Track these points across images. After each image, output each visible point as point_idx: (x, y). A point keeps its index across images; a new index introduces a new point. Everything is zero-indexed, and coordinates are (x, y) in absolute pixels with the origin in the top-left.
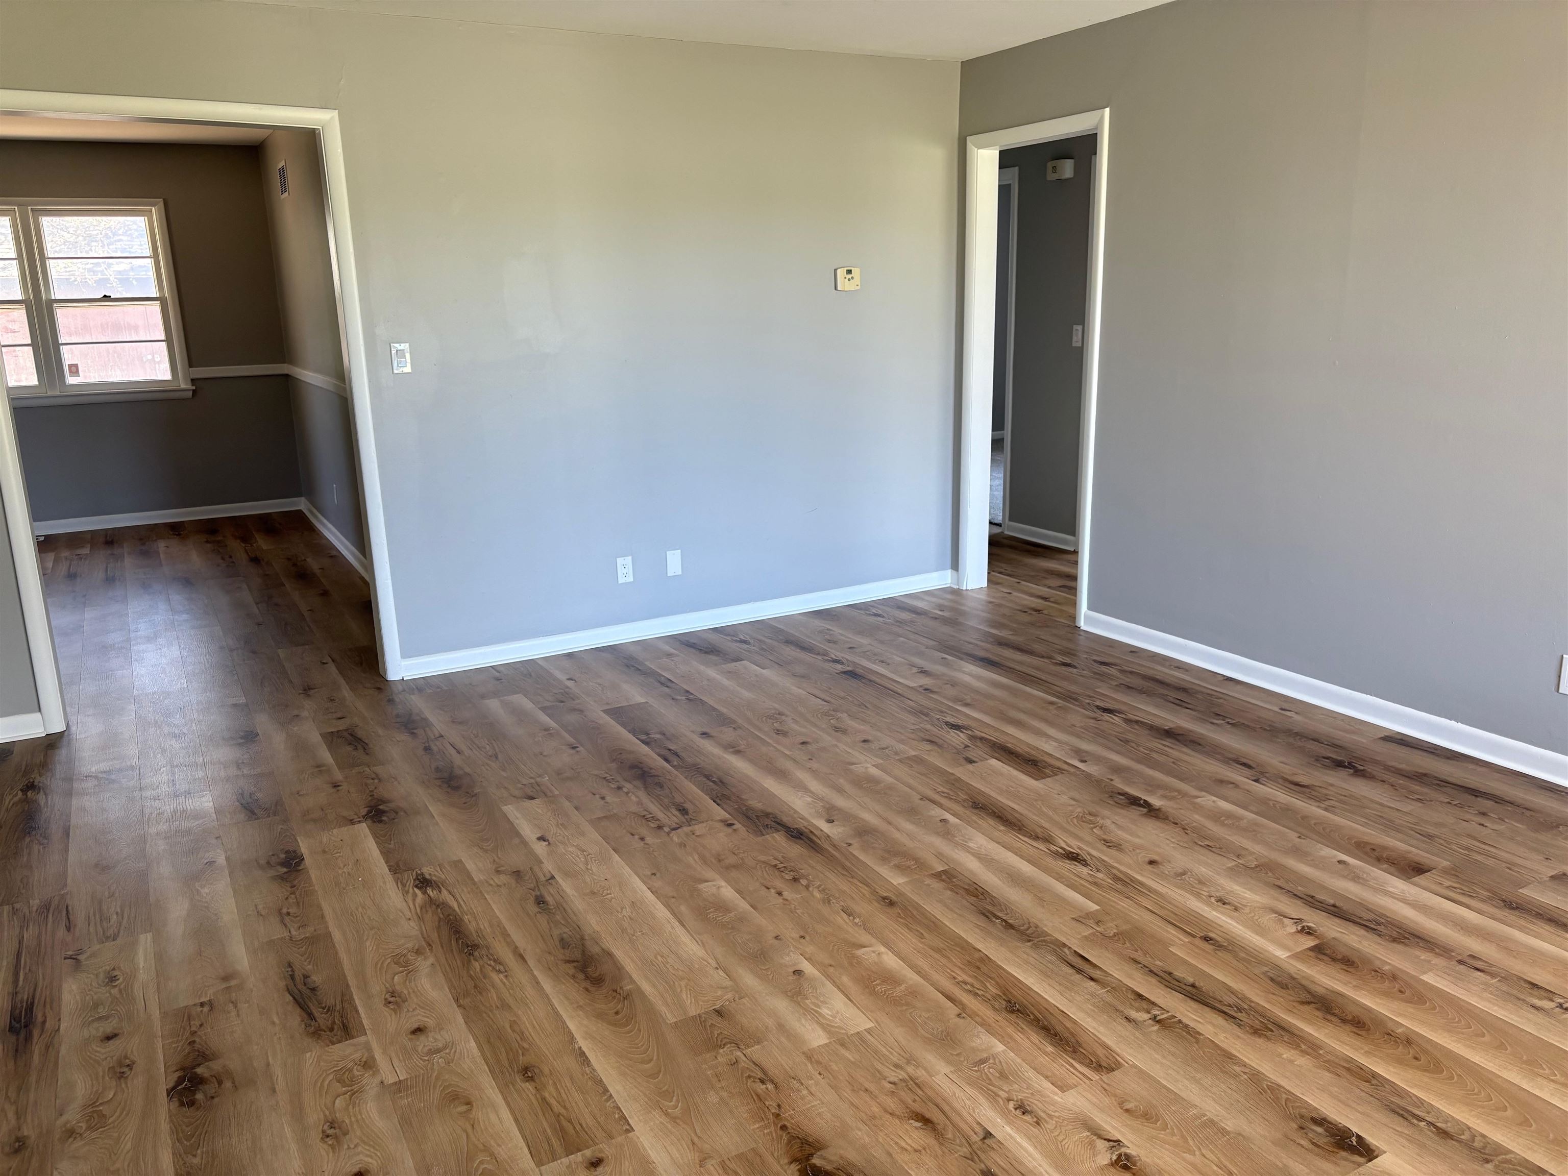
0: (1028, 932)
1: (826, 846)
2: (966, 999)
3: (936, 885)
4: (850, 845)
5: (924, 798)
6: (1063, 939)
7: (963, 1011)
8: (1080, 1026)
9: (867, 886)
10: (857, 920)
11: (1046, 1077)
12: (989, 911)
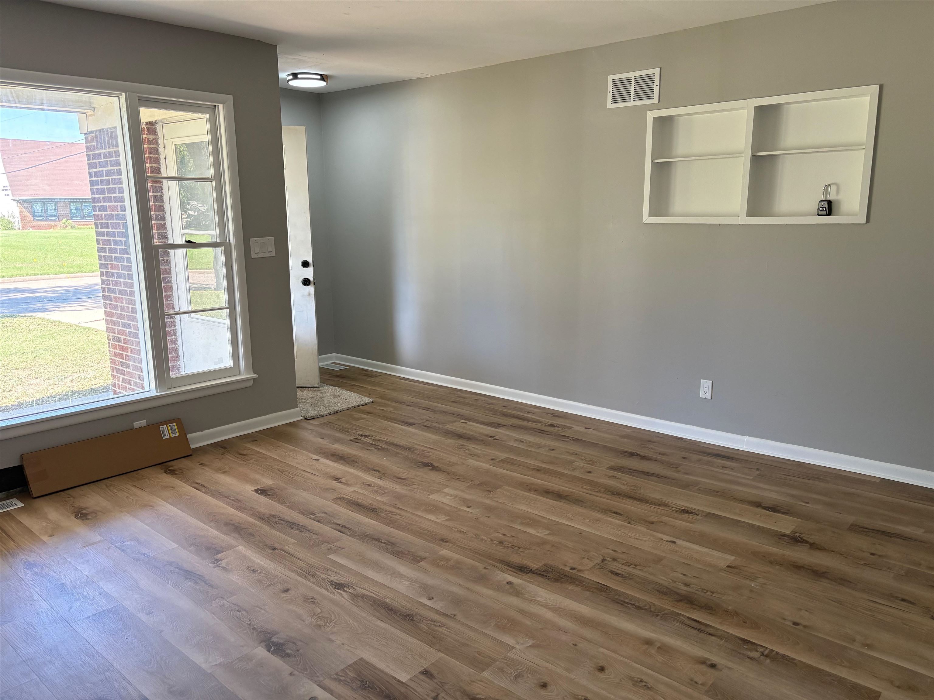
0: (368, 539)
1: (499, 565)
2: (394, 510)
3: (421, 553)
4: (485, 568)
5: (452, 617)
6: (351, 538)
7: (395, 506)
8: (345, 508)
9: (459, 546)
10: (456, 530)
11: (360, 493)
12: (389, 545)
